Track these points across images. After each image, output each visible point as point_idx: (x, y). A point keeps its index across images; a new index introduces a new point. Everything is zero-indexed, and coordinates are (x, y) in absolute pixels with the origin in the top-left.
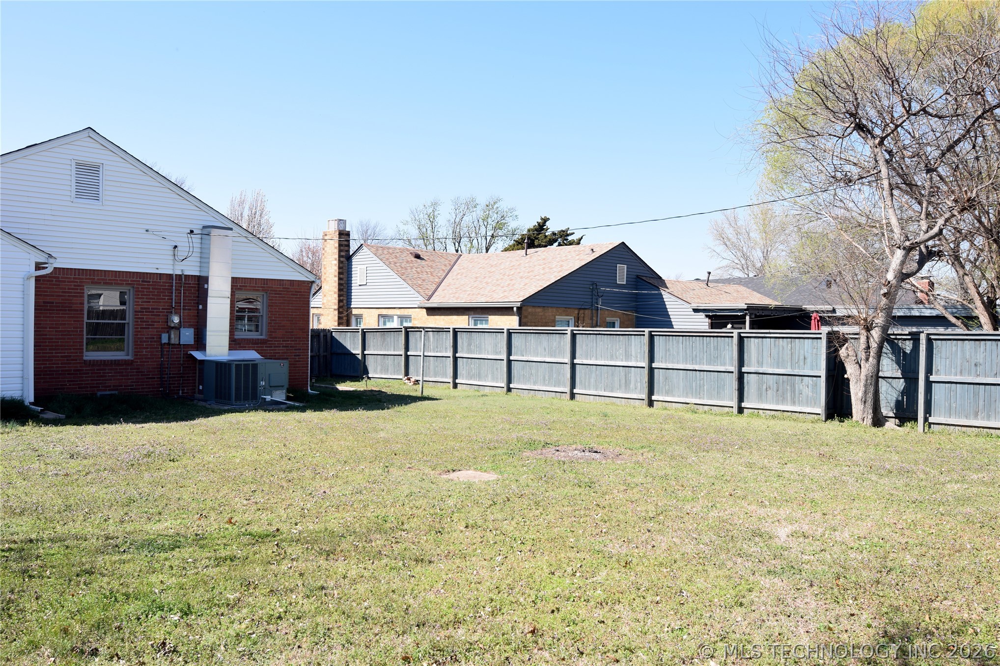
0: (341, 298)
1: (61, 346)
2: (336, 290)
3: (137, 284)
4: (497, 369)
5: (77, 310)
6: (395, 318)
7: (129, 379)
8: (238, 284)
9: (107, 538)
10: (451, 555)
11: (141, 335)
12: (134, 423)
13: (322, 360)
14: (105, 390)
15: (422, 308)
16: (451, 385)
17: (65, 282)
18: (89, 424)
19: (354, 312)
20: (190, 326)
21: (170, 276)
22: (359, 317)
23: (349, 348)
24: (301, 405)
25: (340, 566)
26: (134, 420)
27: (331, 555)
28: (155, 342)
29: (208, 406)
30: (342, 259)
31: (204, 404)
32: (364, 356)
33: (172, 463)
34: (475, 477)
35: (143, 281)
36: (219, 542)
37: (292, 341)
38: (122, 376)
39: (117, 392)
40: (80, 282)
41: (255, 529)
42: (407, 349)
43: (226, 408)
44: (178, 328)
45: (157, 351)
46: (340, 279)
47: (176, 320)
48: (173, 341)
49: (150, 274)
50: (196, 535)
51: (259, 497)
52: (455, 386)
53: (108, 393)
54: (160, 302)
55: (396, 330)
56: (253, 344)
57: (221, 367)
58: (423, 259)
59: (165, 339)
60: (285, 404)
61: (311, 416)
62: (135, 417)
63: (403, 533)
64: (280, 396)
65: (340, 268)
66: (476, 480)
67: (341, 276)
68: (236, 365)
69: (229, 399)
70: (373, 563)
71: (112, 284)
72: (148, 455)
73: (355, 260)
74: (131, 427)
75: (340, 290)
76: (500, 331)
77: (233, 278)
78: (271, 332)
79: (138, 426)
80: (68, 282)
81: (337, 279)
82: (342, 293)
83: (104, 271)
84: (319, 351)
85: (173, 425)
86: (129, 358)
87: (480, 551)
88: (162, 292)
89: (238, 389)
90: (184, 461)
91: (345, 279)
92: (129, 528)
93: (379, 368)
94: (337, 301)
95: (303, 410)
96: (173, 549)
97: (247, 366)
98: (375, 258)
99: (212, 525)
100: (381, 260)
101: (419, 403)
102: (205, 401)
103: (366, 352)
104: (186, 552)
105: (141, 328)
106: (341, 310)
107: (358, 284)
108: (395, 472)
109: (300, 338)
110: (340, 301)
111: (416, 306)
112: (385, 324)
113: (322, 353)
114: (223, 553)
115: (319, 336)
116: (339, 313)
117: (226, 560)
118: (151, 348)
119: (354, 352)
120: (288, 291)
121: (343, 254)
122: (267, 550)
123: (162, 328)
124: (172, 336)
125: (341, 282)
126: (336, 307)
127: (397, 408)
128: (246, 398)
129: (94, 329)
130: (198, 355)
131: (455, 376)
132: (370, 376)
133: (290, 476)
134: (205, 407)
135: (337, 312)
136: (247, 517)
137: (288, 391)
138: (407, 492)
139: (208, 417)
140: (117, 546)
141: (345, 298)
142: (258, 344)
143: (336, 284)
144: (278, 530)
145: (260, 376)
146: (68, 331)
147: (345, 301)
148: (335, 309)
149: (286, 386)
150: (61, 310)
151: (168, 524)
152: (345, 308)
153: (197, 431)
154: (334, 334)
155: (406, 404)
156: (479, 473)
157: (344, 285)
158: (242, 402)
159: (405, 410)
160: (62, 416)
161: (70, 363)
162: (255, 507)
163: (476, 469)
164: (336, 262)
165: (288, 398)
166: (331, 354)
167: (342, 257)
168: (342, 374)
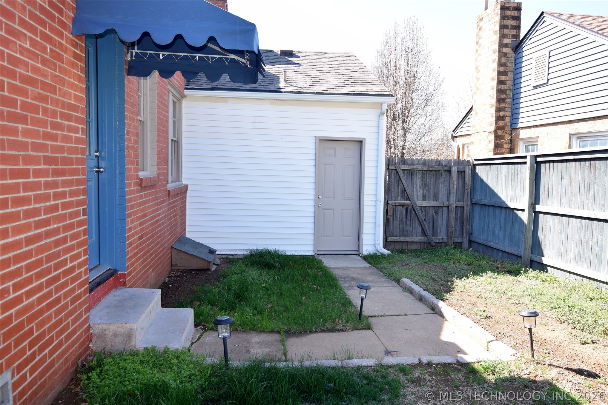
0: (502, 114)
2: (494, 101)
13: (453, 215)
19: (523, 134)
22: (531, 143)
23: (504, 198)
32: (535, 215)
65: (500, 64)
67: (503, 78)
73: (527, 49)
75: (499, 100)
81: (495, 83)
82: (503, 105)
84: (449, 200)
91: (510, 83)
94: (493, 119)
103: (538, 208)
106: (500, 133)
107: (531, 87)
110: (499, 118)
113: (453, 203)
116: (497, 137)
119: (511, 204)
121: (507, 41)
125: (503, 87)
126: (492, 128)
132: (546, 262)
135: (492, 137)
141: (508, 114)
143: (494, 92)
147: (508, 119)
148: (490, 132)
152: (508, 129)
154: (478, 169)
157: (508, 92)
164: (496, 56)
166: (473, 204)
167: (506, 45)
168: (489, 244)
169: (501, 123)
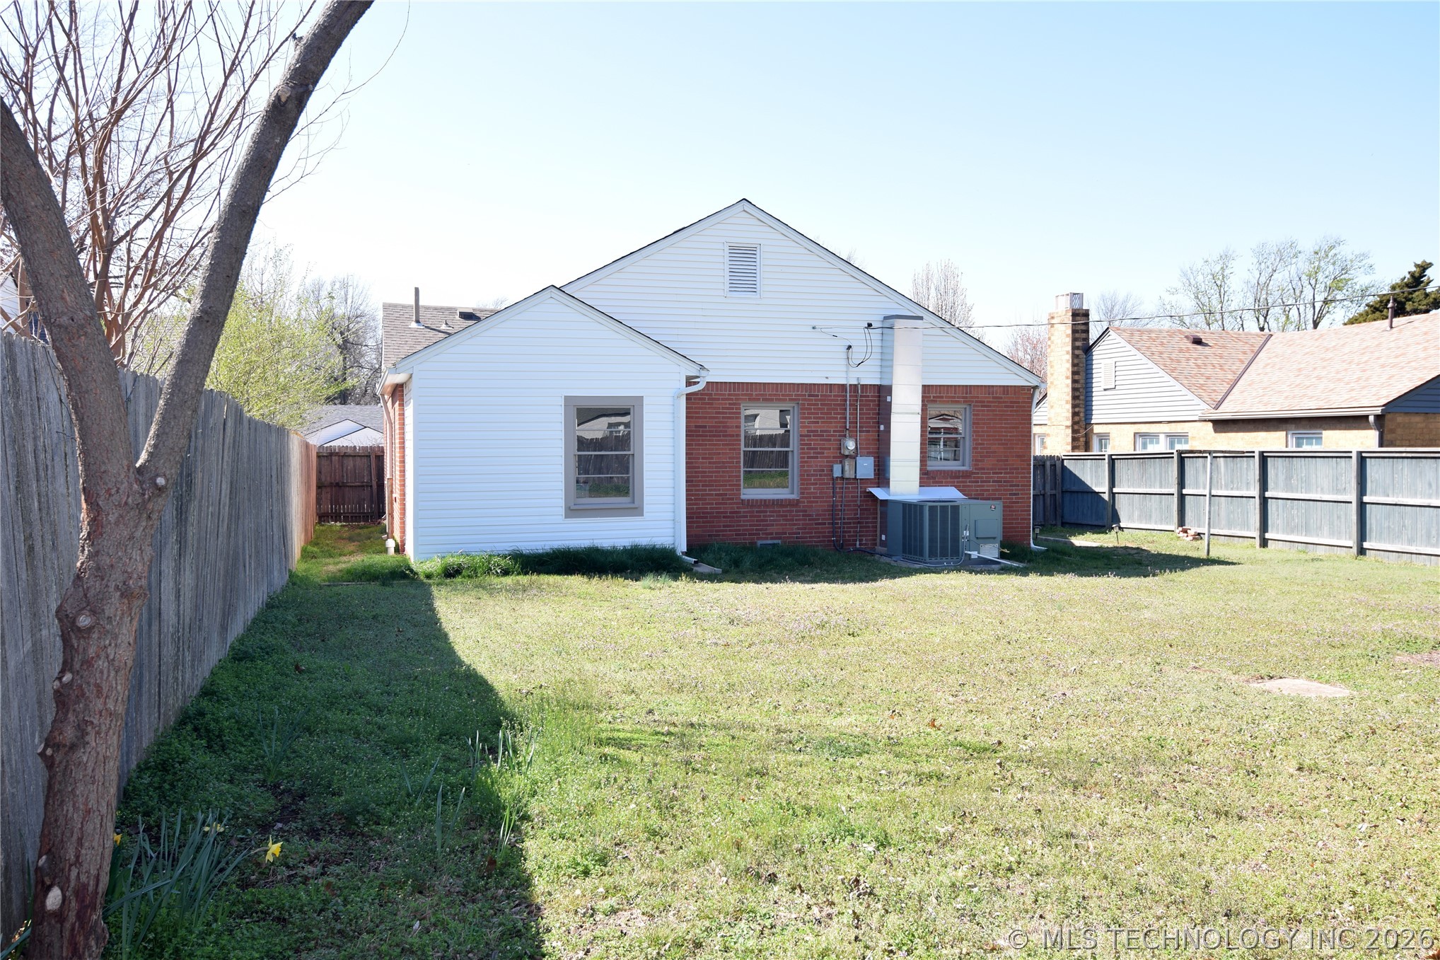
0: (1077, 410)
1: (715, 481)
2: (1069, 398)
3: (803, 400)
4: (1339, 517)
5: (733, 436)
6: (1162, 437)
7: (795, 525)
8: (931, 394)
9: (779, 731)
10: (1275, 810)
11: (808, 466)
12: (801, 582)
13: (1049, 501)
14: (767, 539)
15: (1205, 421)
16: (1257, 541)
17: (718, 399)
18: (749, 581)
19: (1097, 429)
20: (869, 454)
21: (843, 386)
22: (1104, 438)
23: (1089, 483)
24: (1021, 565)
25: (1096, 806)
26: (802, 578)
27: (1080, 789)
28: (825, 475)
29: (893, 563)
30: (1077, 352)
31: (887, 560)
32: (1113, 495)
33: (851, 638)
34: (1308, 690)
35: (809, 396)
36: (920, 751)
37: (1005, 473)
38: (786, 520)
39: (780, 541)
40: (737, 399)
41: (966, 737)
42: (1181, 484)
43: (917, 566)
44: (853, 457)
45: (828, 488)
46: (1074, 381)
47: (851, 445)
48: (847, 475)
49: (819, 385)
50: (889, 738)
51: (969, 693)
52: (1264, 543)
53: (769, 542)
54: (831, 423)
55: (1166, 456)
56: (951, 478)
57: (910, 510)
58: (1206, 345)
59: (837, 472)
60: (999, 563)
61: (1034, 581)
62: (803, 574)
63: (1192, 768)
64: (990, 552)
65: (1074, 365)
66: (1313, 696)
67: (1076, 377)
68: (931, 508)
69: (922, 554)
70: (1146, 808)
71: (772, 400)
72: (822, 626)
73: (1097, 352)
74: (798, 587)
75: (1074, 398)
76: (1345, 455)
77: (924, 386)
78: (977, 460)
79: (808, 586)
80: (723, 399)
81: (1069, 381)
82: (1077, 402)
83: (764, 384)
84: (1044, 489)
85: (850, 586)
86: (794, 496)
87: (1326, 810)
88: (833, 409)
89: (932, 540)
90: (867, 637)
91: (1082, 381)
92: (804, 720)
93: (1136, 513)
94: (1070, 415)
95: (1024, 572)
96: (860, 755)
97: (944, 509)
98: (1129, 347)
99: (909, 727)
100: (1138, 349)
101: (1204, 569)
102: (889, 556)
103: (1115, 490)
104: (879, 760)
105: (808, 457)
106: (1076, 427)
107: (1102, 389)
108: (1172, 673)
109: (1017, 469)
110: (1074, 414)
111: (1197, 418)
112: (1144, 446)
113: (1049, 491)
114: (926, 768)
115: (1044, 466)
116: (1074, 431)
117: (931, 777)
118: (821, 484)
119: (1097, 489)
120: (1000, 402)
121: (1078, 344)
122: (987, 770)
123: (834, 457)
124: (847, 468)
125: (1077, 386)
126: (1069, 423)
127: (1168, 575)
128: (944, 554)
129: (752, 459)
130: (880, 493)
131: (1264, 527)
132: (1122, 525)
133: (1012, 668)
134: (889, 564)
135: (1070, 431)
136: (956, 720)
137: (1003, 545)
138: (1193, 705)
139: (895, 578)
140: (790, 742)
141: (1082, 410)
142: (958, 477)
143: (1069, 390)
144: (1000, 743)
145: (962, 523)
146: (723, 463)
147: (1082, 415)
148: (1067, 427)
149: (1000, 538)
150: (714, 436)
151: (852, 719)
152: (1083, 424)
153: (881, 596)
154: (1066, 463)
155: (1183, 569)
156: (1315, 684)
157: (1081, 390)
158: (939, 560)
159: (1181, 579)
160: (719, 571)
161: (726, 504)
162: (964, 708)
163: (1310, 678)
164: (1069, 357)
165: (1002, 556)
166: (1063, 492)
167: (1078, 348)
168: (1079, 522)
169: (1077, 419)
